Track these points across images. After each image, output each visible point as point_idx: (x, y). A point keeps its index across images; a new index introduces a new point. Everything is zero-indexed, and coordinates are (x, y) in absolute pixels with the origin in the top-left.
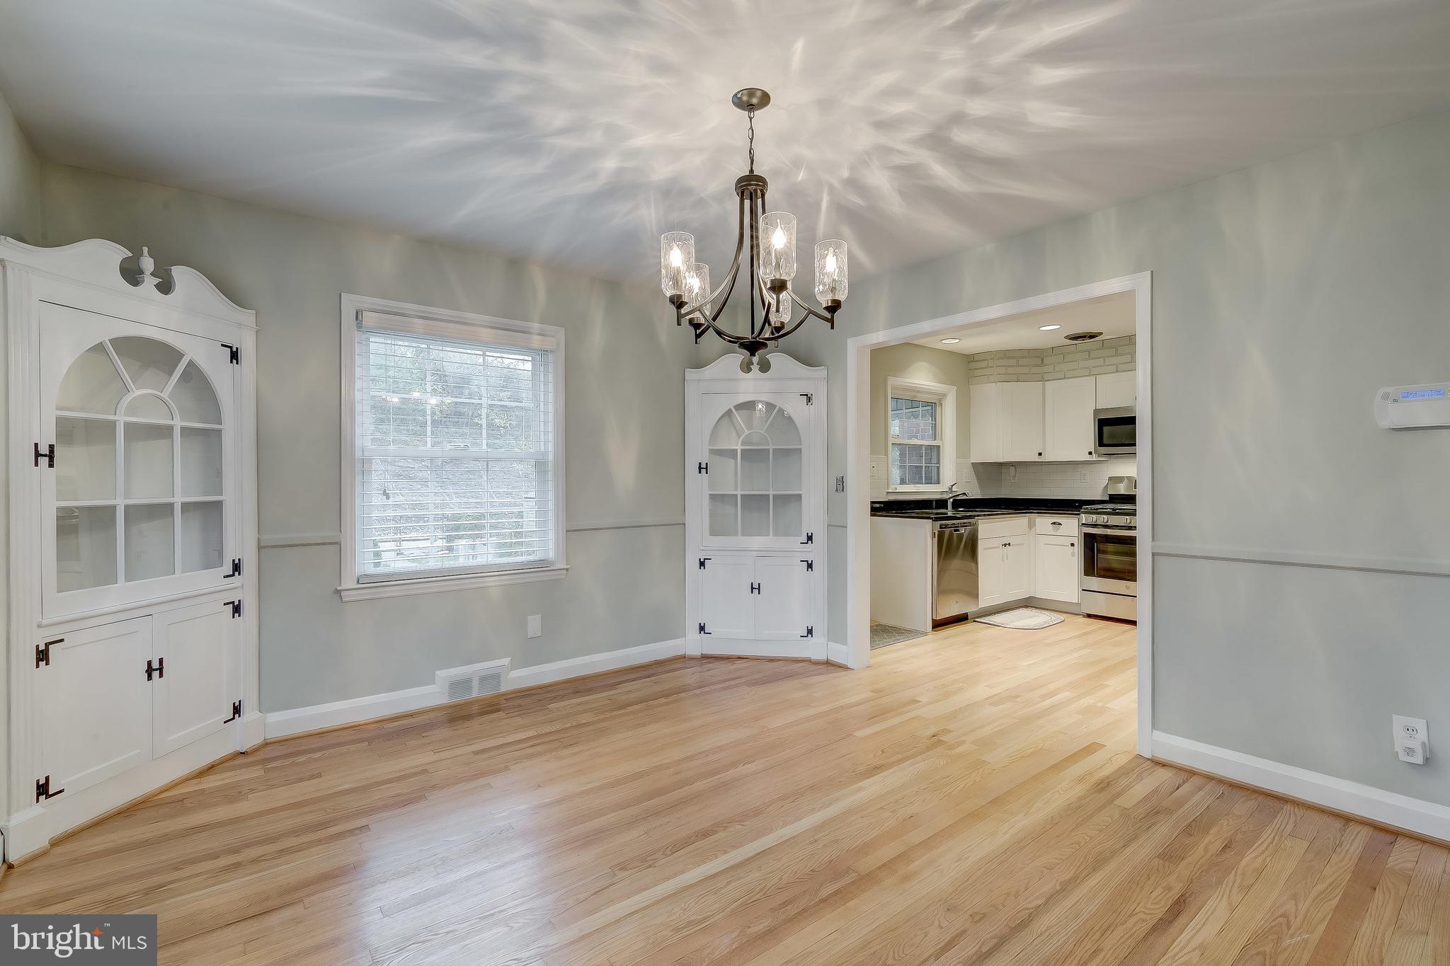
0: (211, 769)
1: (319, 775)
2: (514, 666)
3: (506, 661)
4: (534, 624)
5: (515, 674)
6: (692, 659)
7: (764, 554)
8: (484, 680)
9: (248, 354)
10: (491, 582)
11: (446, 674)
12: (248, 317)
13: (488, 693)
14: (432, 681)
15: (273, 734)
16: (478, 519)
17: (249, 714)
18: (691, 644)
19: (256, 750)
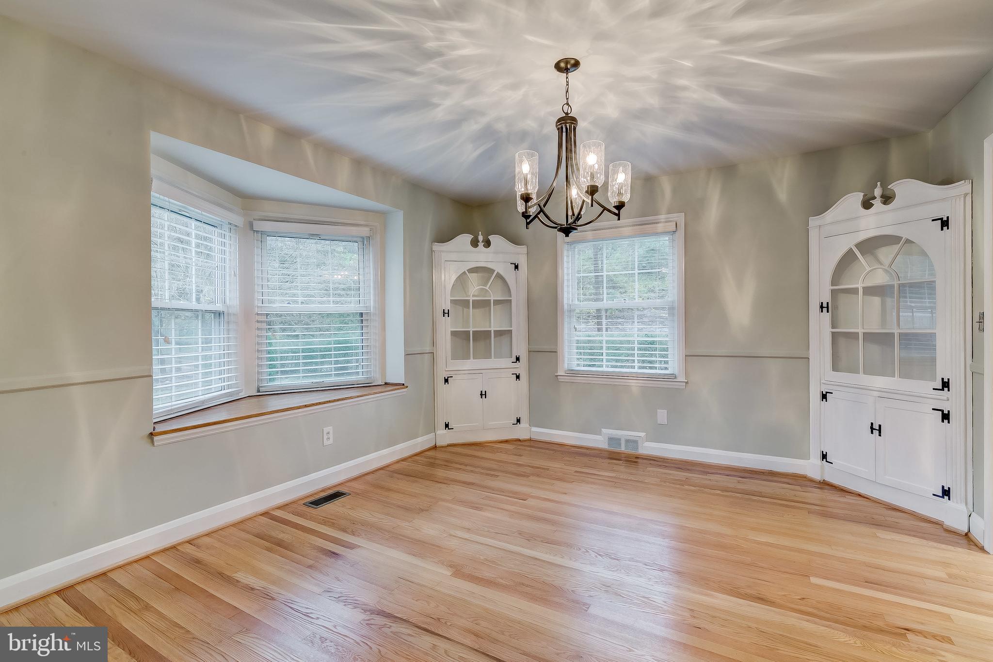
0: (506, 441)
1: (520, 455)
2: (648, 439)
3: (642, 434)
4: (662, 416)
5: (647, 444)
6: (812, 480)
7: (885, 395)
8: (628, 441)
9: (523, 266)
10: (633, 383)
11: (608, 432)
12: (523, 249)
13: (630, 451)
14: (599, 433)
15: (534, 437)
16: (651, 344)
17: (524, 424)
18: (811, 467)
19: (525, 441)
